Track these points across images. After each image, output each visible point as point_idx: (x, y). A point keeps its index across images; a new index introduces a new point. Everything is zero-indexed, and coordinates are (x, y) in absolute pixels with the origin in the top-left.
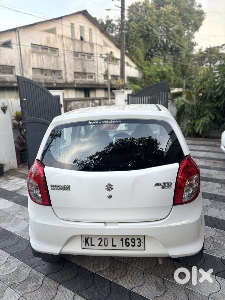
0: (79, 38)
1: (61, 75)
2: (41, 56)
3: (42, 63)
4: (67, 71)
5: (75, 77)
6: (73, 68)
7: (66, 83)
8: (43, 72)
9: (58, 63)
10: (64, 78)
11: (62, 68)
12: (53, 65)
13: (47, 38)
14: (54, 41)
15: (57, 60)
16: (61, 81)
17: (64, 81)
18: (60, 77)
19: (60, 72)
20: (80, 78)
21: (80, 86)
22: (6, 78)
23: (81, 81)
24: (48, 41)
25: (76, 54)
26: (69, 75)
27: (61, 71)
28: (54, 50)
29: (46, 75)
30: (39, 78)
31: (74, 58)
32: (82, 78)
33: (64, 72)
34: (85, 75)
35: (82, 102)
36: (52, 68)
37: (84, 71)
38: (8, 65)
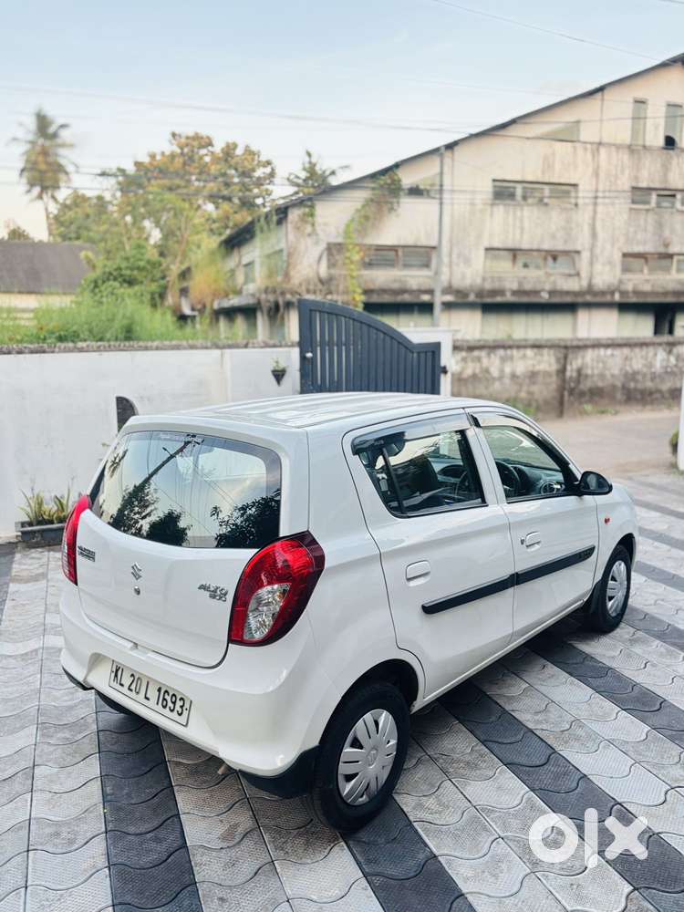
0: (661, 142)
1: (577, 266)
2: (519, 213)
3: (518, 231)
4: (598, 251)
5: (626, 269)
6: (622, 239)
7: (590, 290)
8: (518, 257)
9: (571, 229)
10: (584, 274)
11: (582, 241)
12: (553, 237)
13: (546, 158)
14: (567, 164)
15: (568, 221)
16: (572, 285)
17: (585, 283)
18: (572, 272)
19: (572, 254)
20: (646, 271)
21: (633, 300)
22: (408, 279)
23: (647, 281)
24: (548, 164)
25: (639, 194)
26: (603, 264)
27: (578, 252)
28: (564, 190)
29: (526, 266)
30: (503, 275)
31: (631, 209)
32: (651, 271)
33: (585, 255)
34: (665, 262)
35: (626, 351)
36: (546, 246)
37: (662, 250)
38: (419, 244)
